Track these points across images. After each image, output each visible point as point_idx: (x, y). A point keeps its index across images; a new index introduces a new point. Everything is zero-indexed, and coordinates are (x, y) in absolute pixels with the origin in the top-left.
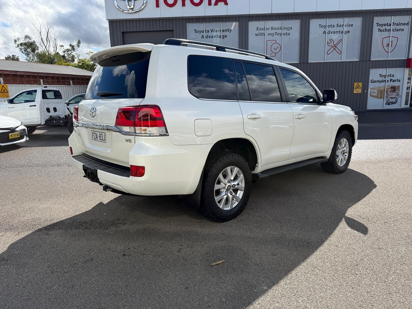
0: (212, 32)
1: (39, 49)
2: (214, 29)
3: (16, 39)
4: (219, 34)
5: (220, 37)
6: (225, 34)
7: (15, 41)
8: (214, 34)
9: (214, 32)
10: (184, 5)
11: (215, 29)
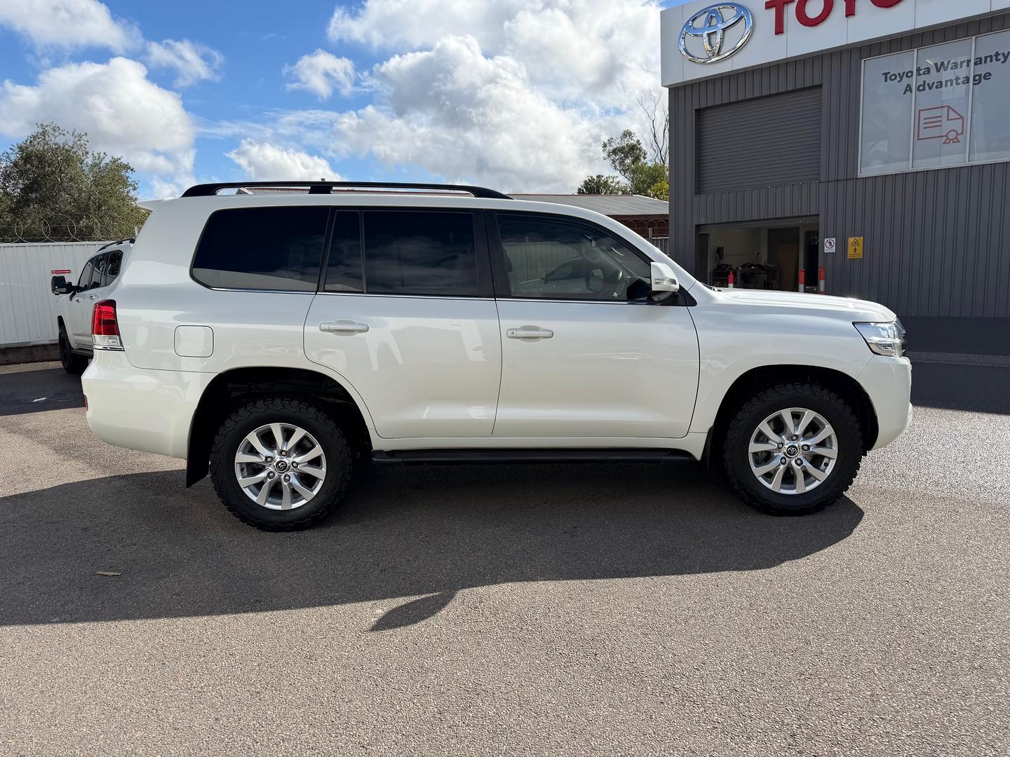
0: (938, 70)
1: (647, 156)
2: (946, 63)
3: (606, 142)
4: (962, 72)
5: (967, 79)
6: (982, 69)
7: (605, 146)
8: (947, 75)
9: (946, 69)
10: (850, 12)
11: (949, 62)
